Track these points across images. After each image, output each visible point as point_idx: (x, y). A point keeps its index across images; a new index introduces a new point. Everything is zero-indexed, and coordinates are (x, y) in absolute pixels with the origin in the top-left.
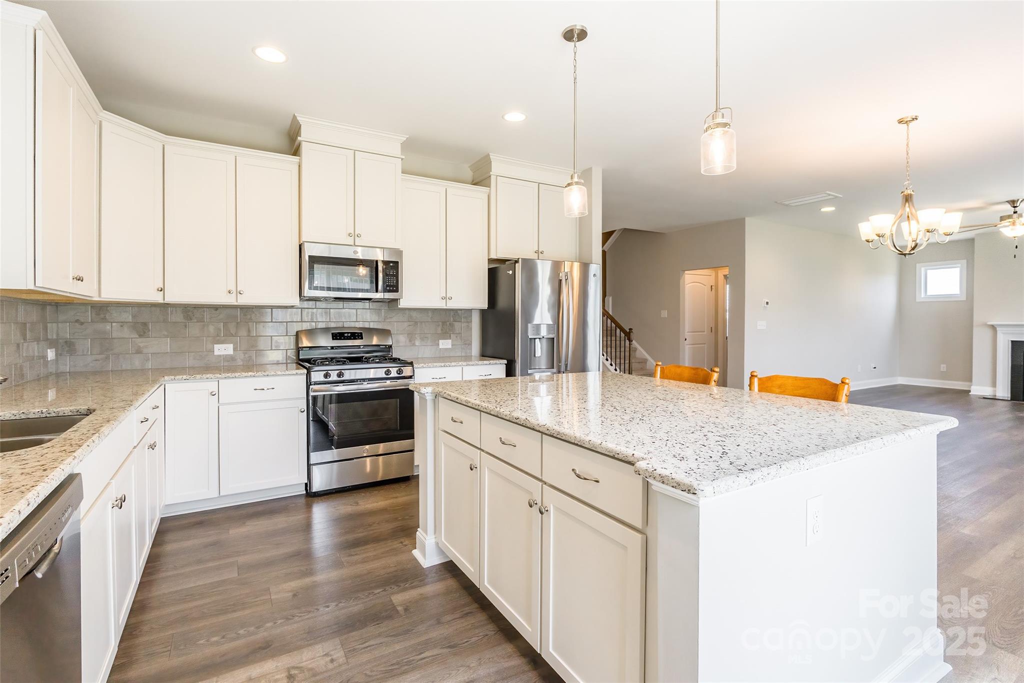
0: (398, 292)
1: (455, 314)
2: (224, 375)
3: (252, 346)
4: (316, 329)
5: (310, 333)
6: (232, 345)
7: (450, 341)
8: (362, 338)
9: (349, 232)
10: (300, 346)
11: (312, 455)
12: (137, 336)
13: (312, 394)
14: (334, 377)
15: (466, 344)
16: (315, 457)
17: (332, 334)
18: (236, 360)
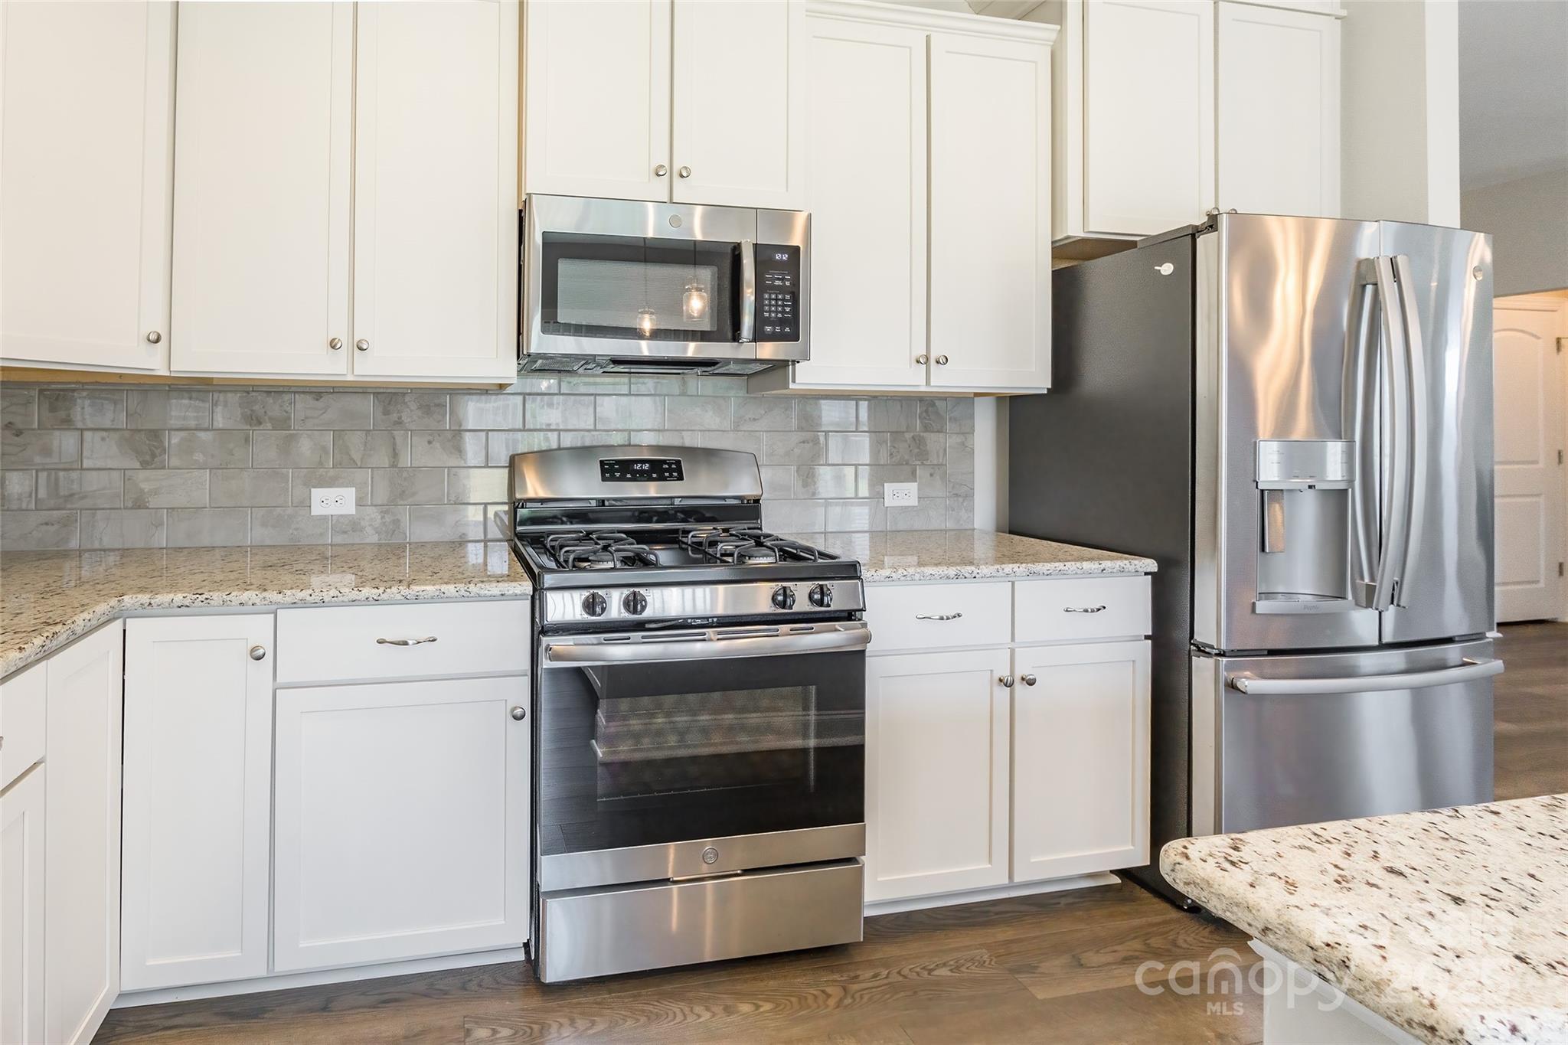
0: (797, 339)
1: (926, 411)
2: (290, 595)
3: (402, 495)
4: (559, 449)
5: (545, 459)
6: (354, 489)
7: (912, 488)
8: (680, 478)
9: (655, 164)
10: (518, 496)
11: (545, 862)
12: (138, 465)
13: (546, 664)
14: (615, 608)
15: (956, 495)
16: (556, 870)
17: (602, 462)
18: (362, 530)
